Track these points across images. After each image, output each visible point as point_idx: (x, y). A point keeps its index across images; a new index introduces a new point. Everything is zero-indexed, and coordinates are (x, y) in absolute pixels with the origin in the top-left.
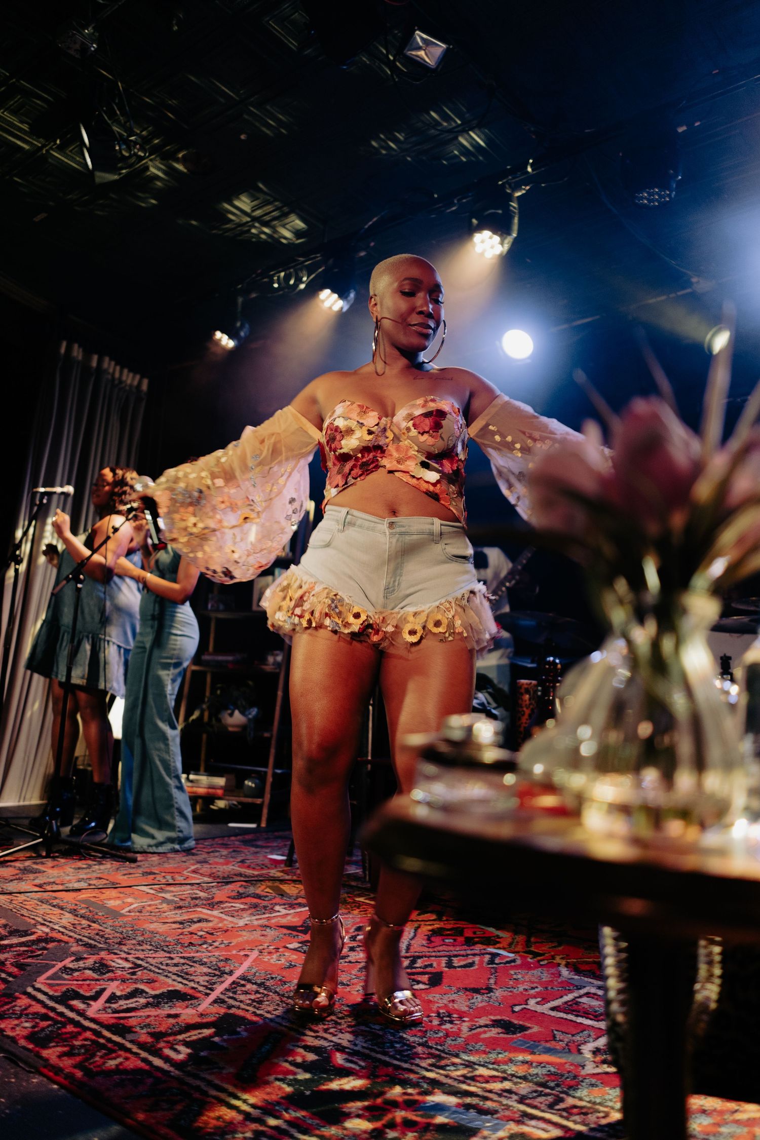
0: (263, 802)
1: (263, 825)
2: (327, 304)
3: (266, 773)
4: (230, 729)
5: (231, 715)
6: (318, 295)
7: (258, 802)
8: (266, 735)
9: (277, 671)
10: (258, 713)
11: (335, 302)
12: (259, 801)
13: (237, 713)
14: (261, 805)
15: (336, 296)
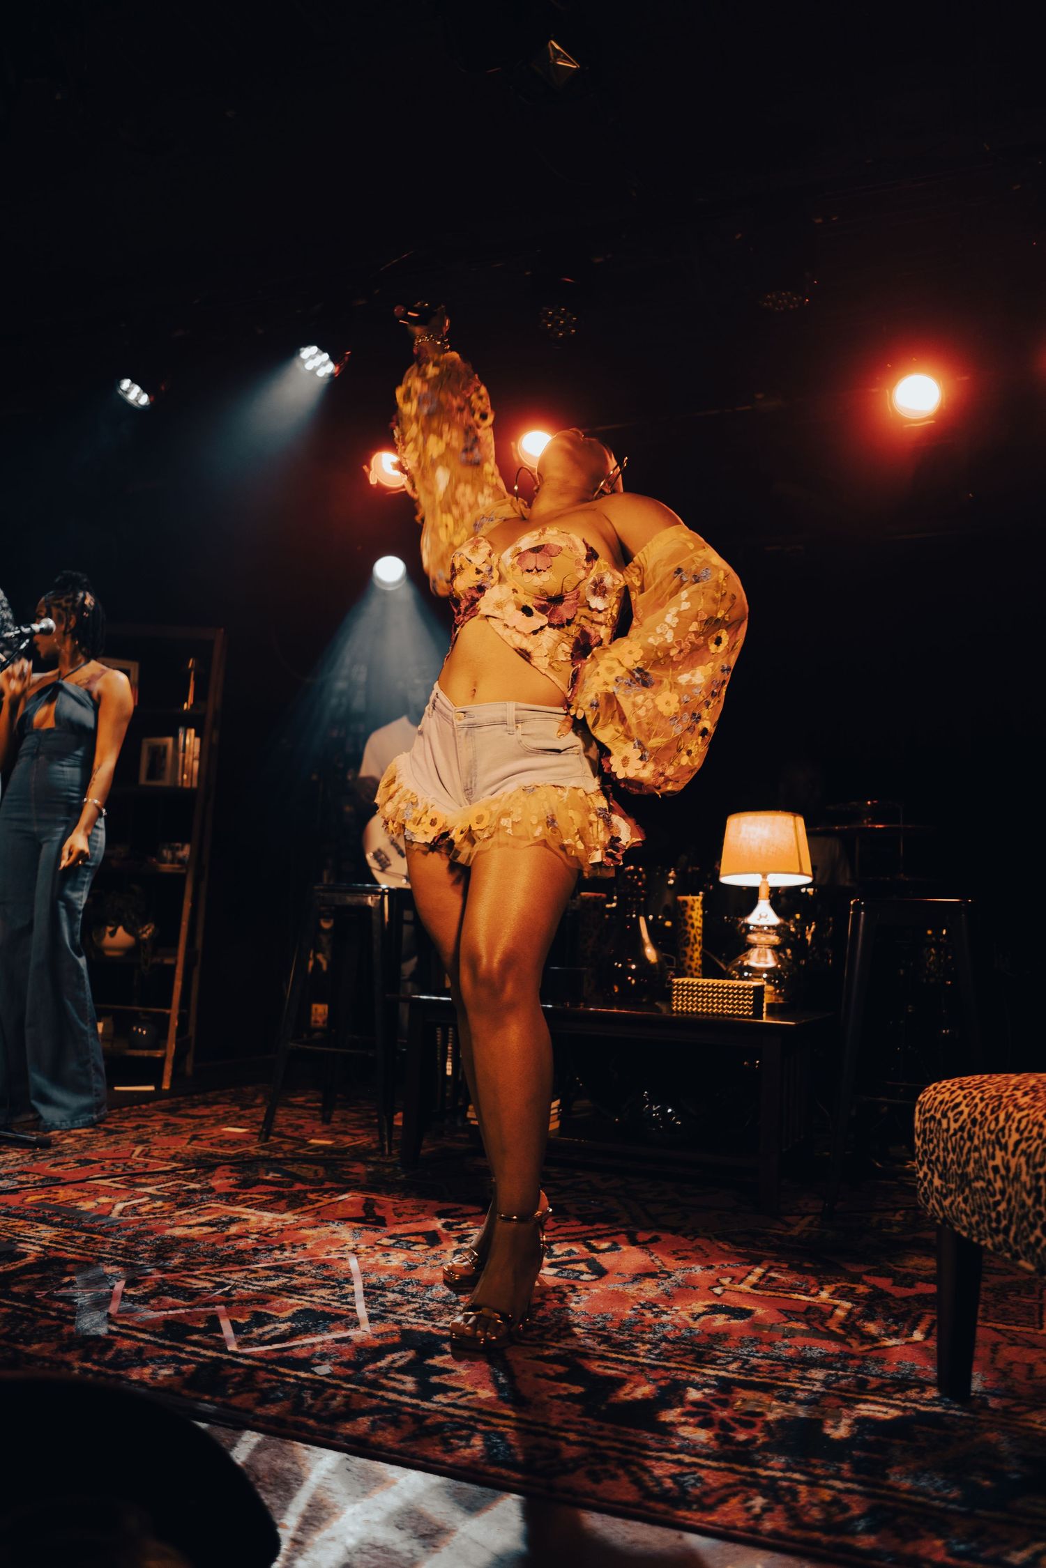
0: (165, 1055)
1: (166, 1086)
2: (309, 366)
3: (169, 1015)
4: (109, 953)
5: (113, 934)
6: (299, 353)
7: (159, 1056)
8: (168, 961)
9: (184, 871)
10: (154, 931)
11: (324, 364)
12: (159, 1054)
13: (120, 930)
14: (162, 1061)
15: (326, 356)
